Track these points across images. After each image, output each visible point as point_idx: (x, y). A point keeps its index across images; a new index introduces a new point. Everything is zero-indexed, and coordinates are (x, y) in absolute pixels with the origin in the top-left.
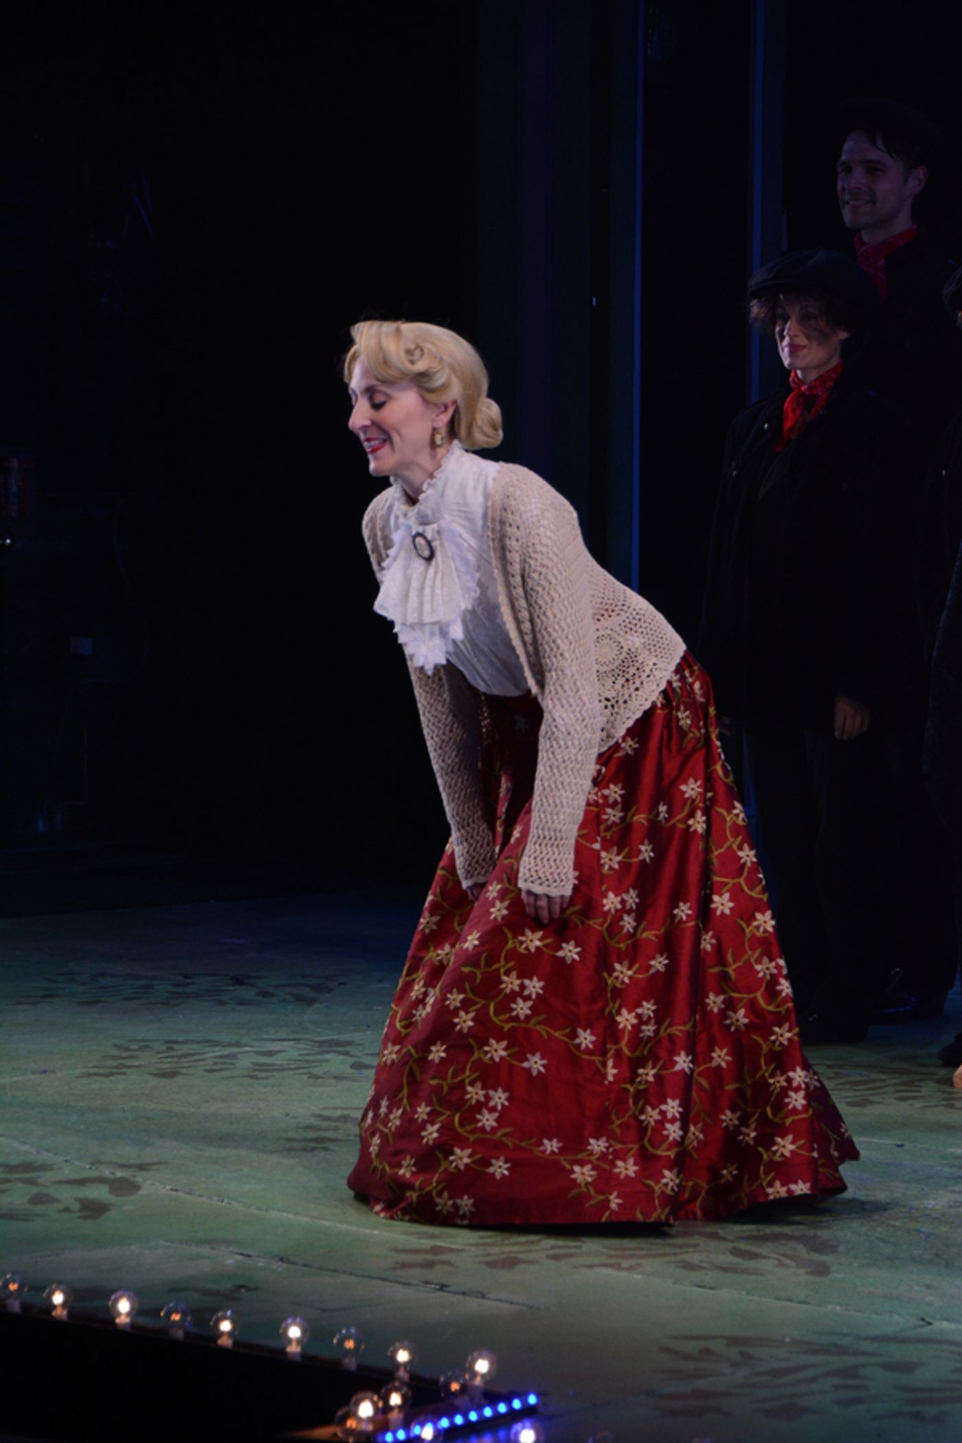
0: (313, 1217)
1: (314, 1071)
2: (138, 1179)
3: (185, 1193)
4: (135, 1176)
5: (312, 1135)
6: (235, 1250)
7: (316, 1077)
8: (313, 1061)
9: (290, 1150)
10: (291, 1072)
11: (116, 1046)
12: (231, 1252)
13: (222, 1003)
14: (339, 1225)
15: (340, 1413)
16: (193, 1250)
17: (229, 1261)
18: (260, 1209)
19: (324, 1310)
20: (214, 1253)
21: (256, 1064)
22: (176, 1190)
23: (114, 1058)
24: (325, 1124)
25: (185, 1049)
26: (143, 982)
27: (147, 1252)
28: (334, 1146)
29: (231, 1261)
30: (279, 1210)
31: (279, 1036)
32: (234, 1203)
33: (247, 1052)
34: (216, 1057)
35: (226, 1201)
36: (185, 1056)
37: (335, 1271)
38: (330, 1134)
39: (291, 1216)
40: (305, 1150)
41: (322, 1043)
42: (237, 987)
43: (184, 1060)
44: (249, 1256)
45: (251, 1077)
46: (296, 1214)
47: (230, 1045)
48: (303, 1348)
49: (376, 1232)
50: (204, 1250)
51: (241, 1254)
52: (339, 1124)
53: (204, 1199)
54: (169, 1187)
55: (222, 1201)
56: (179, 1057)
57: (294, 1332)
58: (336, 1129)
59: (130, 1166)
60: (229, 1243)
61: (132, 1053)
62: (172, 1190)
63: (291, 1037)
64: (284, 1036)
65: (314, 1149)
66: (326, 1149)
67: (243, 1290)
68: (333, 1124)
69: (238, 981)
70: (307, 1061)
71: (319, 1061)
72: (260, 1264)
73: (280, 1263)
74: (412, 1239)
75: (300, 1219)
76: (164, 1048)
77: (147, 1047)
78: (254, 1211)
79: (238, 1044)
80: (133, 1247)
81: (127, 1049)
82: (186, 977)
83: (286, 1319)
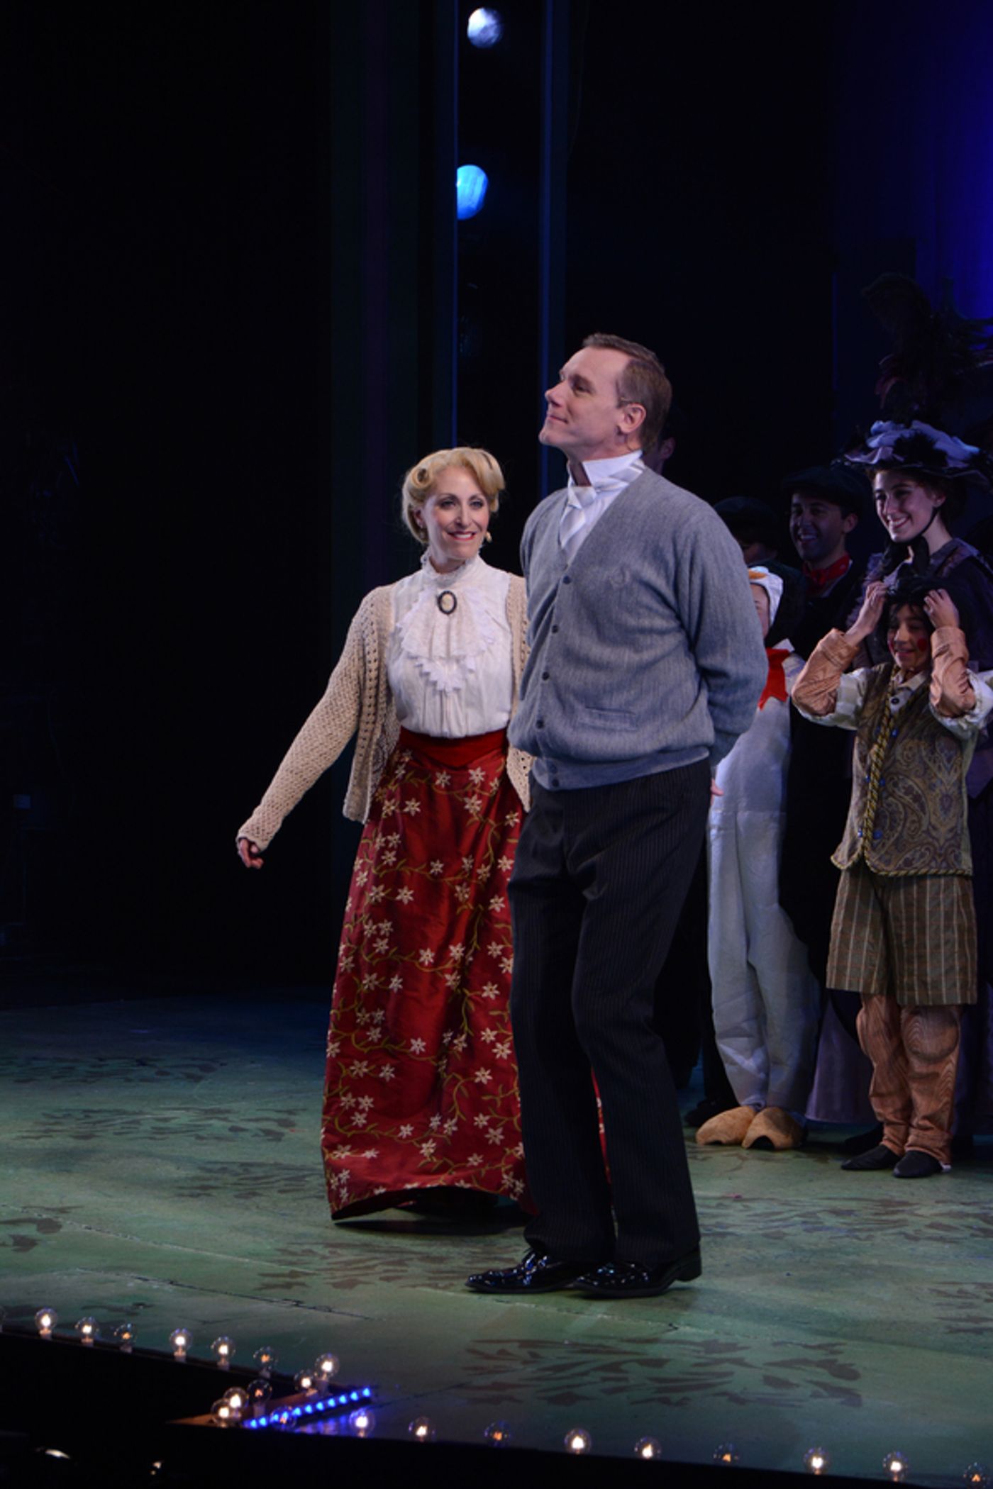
0: (197, 1249)
1: (201, 1133)
2: (60, 1220)
3: (97, 1230)
4: (57, 1217)
5: (197, 1183)
6: (136, 1275)
7: (199, 1138)
8: (199, 1126)
9: (181, 1195)
10: (181, 1134)
11: (44, 1115)
12: (132, 1277)
13: (129, 1080)
14: (218, 1255)
15: (215, 1404)
16: (101, 1275)
17: (131, 1284)
18: (155, 1243)
19: (205, 1322)
20: (119, 1277)
21: (153, 1128)
22: (90, 1229)
23: (44, 1124)
24: (208, 1175)
25: (99, 1117)
26: (64, 1065)
27: (65, 1277)
28: (214, 1192)
29: (132, 1284)
30: (171, 1244)
31: (173, 1106)
32: (135, 1238)
33: (148, 1119)
34: (123, 1123)
35: (129, 1237)
36: (100, 1122)
37: (214, 1291)
38: (212, 1183)
39: (180, 1248)
40: (192, 1196)
41: (206, 1111)
42: (141, 1068)
43: (98, 1125)
44: (146, 1280)
45: (151, 1138)
46: (185, 1246)
47: (135, 1113)
48: (187, 1353)
49: (247, 1260)
50: (112, 1276)
51: (139, 1278)
52: (219, 1175)
53: (111, 1235)
54: (84, 1226)
55: (126, 1237)
56: (94, 1123)
57: (180, 1341)
58: (216, 1179)
59: (53, 1210)
60: (133, 1269)
61: (58, 1120)
62: (87, 1228)
63: (183, 1106)
64: (177, 1106)
65: (199, 1195)
66: (209, 1195)
67: (141, 1307)
68: (215, 1175)
69: (142, 1063)
70: (195, 1126)
71: (204, 1126)
72: (155, 1287)
73: (171, 1286)
74: (275, 1265)
75: (186, 1250)
76: (82, 1116)
77: (69, 1115)
78: (151, 1244)
79: (141, 1113)
80: (55, 1273)
81: (53, 1117)
82: (101, 1060)
83: (173, 1330)
